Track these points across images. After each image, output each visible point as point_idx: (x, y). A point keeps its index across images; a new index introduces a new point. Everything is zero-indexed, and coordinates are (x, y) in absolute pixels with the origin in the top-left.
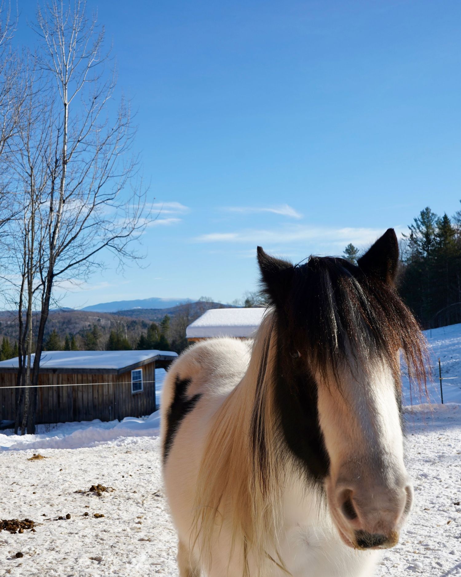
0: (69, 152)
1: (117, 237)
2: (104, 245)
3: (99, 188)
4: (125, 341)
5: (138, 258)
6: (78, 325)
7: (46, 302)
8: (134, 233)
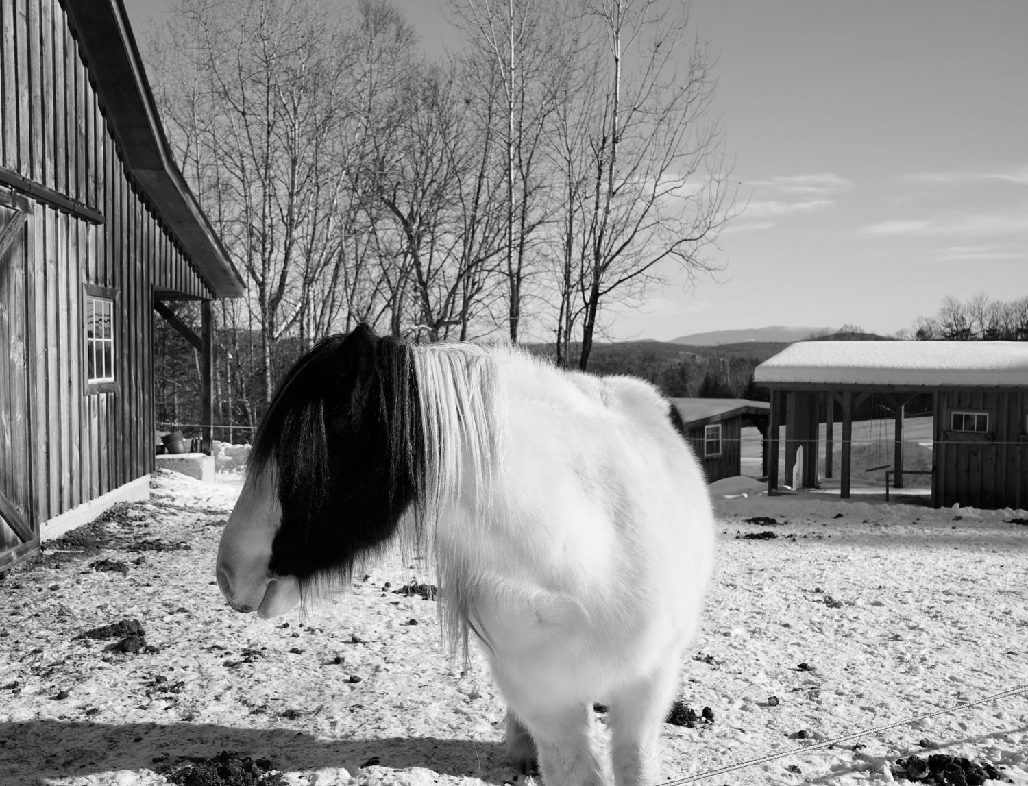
0: (622, 125)
1: (685, 240)
2: (667, 253)
3: (661, 171)
4: (726, 386)
5: (715, 269)
6: (664, 363)
7: (588, 331)
8: (710, 234)
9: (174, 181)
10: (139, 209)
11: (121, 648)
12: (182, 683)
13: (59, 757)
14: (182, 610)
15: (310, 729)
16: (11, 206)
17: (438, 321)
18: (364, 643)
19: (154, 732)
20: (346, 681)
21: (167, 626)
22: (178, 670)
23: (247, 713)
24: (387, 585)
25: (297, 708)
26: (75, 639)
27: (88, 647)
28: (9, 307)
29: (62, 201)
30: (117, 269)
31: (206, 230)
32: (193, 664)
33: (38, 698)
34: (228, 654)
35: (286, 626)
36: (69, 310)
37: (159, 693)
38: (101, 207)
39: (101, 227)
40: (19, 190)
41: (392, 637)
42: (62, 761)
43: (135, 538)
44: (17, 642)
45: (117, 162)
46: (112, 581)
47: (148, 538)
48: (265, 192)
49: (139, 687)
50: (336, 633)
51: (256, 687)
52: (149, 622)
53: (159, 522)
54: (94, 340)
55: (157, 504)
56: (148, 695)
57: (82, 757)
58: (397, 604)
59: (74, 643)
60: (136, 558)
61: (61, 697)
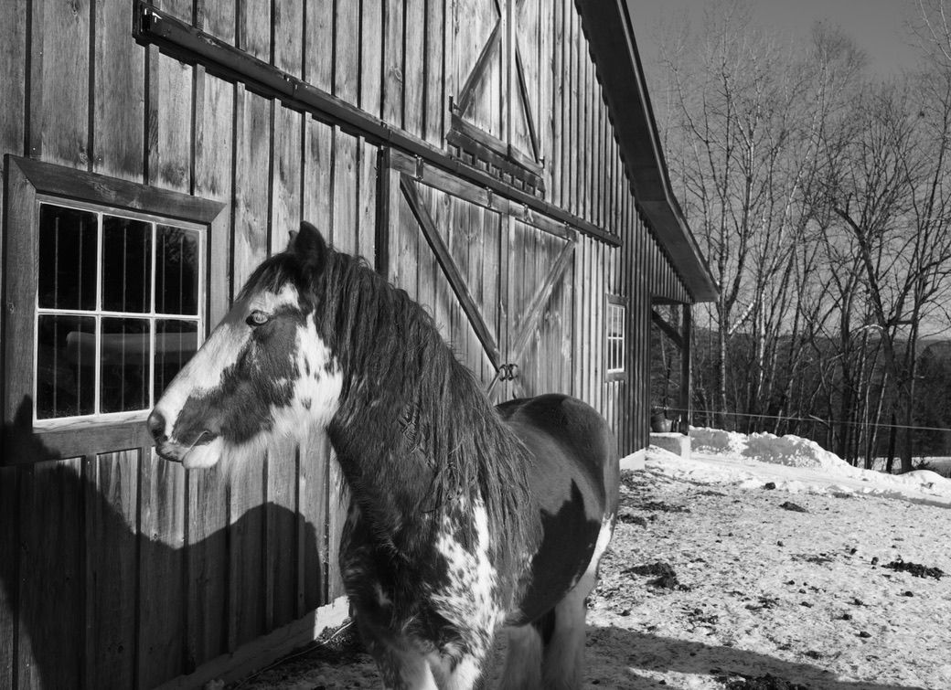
9: (673, 209)
10: (643, 234)
11: (660, 584)
12: (716, 617)
13: (638, 657)
14: (700, 560)
15: (833, 668)
16: (565, 237)
17: (889, 322)
18: (866, 606)
19: (704, 650)
20: (857, 635)
21: (692, 572)
22: (709, 607)
23: (775, 647)
24: (875, 560)
25: (817, 650)
26: (623, 572)
27: (635, 580)
28: (561, 314)
29: (595, 231)
30: (628, 282)
31: (693, 248)
32: (720, 603)
33: (608, 613)
34: (747, 599)
35: (792, 583)
36: (597, 315)
37: (699, 621)
38: (619, 234)
39: (619, 249)
40: (572, 225)
41: (891, 604)
42: (640, 660)
43: (643, 499)
45: (630, 197)
46: (636, 531)
47: (653, 500)
48: (724, 208)
49: (682, 615)
50: (838, 594)
51: (779, 629)
52: (676, 566)
53: (659, 488)
54: (612, 338)
55: (653, 473)
56: (691, 622)
57: (654, 660)
58: (888, 576)
59: (622, 575)
60: (650, 515)
61: (625, 614)
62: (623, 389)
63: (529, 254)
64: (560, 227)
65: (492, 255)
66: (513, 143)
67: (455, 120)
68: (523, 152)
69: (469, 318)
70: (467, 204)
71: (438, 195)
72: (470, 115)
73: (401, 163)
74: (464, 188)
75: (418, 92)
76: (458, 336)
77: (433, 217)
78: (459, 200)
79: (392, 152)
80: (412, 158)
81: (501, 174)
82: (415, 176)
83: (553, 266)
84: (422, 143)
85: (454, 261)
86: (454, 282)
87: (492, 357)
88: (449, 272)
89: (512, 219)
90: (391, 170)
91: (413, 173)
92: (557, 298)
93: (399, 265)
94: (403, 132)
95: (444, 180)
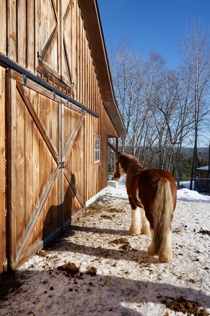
9: (115, 105)
10: (105, 113)
11: (124, 248)
13: (125, 291)
15: (202, 289)
16: (81, 113)
17: (174, 143)
18: (201, 253)
19: (150, 283)
21: (135, 241)
23: (176, 279)
24: (194, 230)
25: (192, 278)
27: (114, 247)
28: (80, 142)
29: (92, 112)
30: (101, 130)
31: (121, 118)
33: (108, 265)
36: (91, 142)
37: (144, 267)
38: (98, 113)
39: (98, 118)
40: (84, 109)
42: (126, 293)
43: (108, 207)
44: (92, 243)
45: (101, 100)
46: (109, 222)
47: (112, 208)
49: (136, 264)
50: (189, 247)
51: (175, 268)
52: (128, 239)
53: (112, 202)
54: (96, 150)
55: (109, 196)
56: (141, 267)
57: (132, 292)
58: (202, 237)
59: (109, 244)
60: (112, 214)
61: (114, 266)
62: (99, 168)
63: (69, 119)
64: (80, 109)
65: (55, 119)
66: (63, 75)
67: (40, 62)
68: (66, 79)
69: (47, 144)
70: (45, 97)
71: (33, 93)
72: (46, 61)
73: (16, 76)
74: (44, 91)
75: (24, 47)
76: (42, 152)
77: (31, 102)
78: (42, 95)
79: (12, 71)
80: (21, 75)
81: (58, 87)
82: (23, 83)
83: (77, 124)
84: (26, 69)
85: (40, 121)
86: (40, 129)
87: (56, 160)
88: (38, 125)
89: (63, 105)
90: (12, 80)
91: (22, 82)
92: (79, 136)
93: (16, 122)
94: (17, 63)
95: (36, 86)
